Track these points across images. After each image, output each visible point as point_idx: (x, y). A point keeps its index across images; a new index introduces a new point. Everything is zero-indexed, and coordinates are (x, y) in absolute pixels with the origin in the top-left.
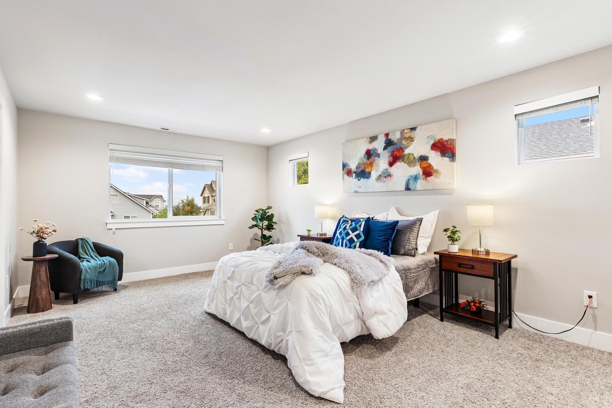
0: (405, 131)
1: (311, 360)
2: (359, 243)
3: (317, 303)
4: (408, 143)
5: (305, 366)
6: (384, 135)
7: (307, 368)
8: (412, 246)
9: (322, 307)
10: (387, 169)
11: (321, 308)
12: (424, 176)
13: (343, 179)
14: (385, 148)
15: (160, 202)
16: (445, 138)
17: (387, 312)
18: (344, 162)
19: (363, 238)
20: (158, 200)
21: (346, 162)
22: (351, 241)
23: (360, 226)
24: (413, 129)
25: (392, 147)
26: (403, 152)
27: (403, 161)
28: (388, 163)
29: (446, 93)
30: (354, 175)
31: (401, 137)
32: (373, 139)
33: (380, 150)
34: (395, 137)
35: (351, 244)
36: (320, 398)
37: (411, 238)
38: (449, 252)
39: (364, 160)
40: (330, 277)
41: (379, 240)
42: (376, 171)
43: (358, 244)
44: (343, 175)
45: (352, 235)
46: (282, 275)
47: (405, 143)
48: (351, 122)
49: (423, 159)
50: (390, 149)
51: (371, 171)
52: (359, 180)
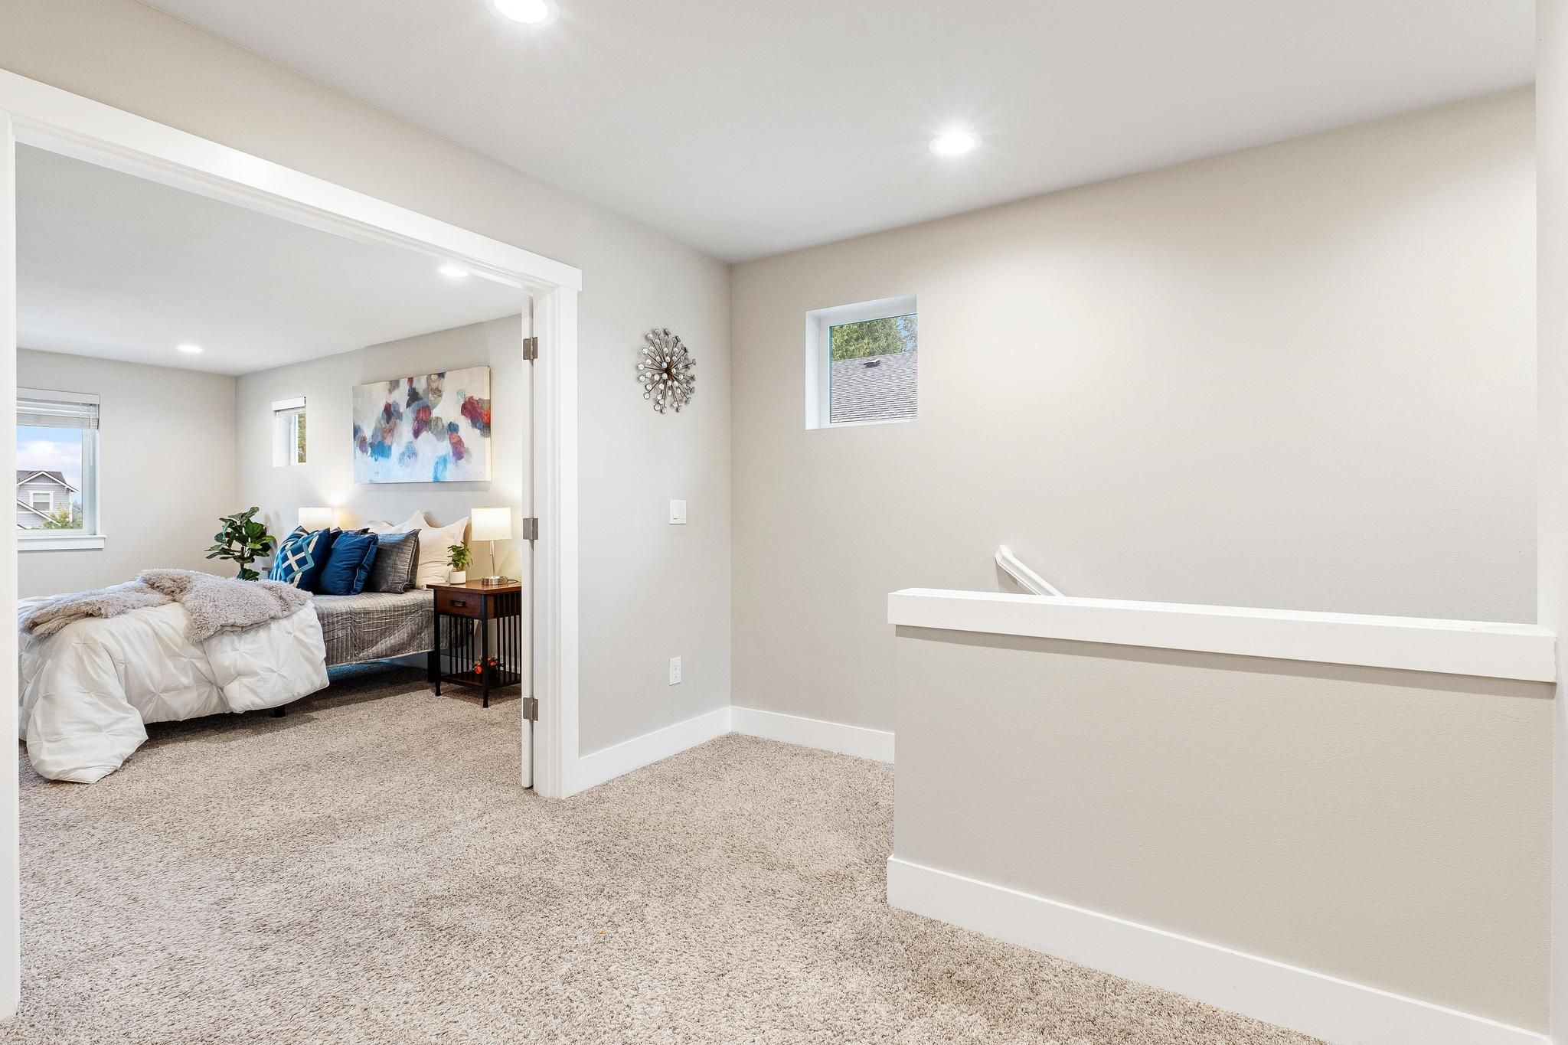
0: (432, 376)
1: (58, 734)
2: (301, 573)
3: (93, 656)
4: (435, 398)
5: (44, 743)
6: (407, 379)
7: (46, 745)
8: (400, 576)
9: (105, 662)
10: (411, 442)
11: (101, 665)
12: (454, 458)
13: (355, 457)
14: (408, 405)
15: (51, 493)
16: (476, 397)
17: (260, 672)
18: (356, 424)
19: (311, 564)
20: (47, 488)
21: (359, 424)
22: (289, 570)
23: (308, 544)
24: (441, 375)
25: (416, 402)
26: (430, 413)
27: (430, 429)
28: (412, 432)
29: (478, 320)
30: (369, 450)
31: (428, 388)
32: (394, 384)
33: (403, 408)
34: (421, 386)
35: (287, 575)
36: (57, 782)
37: (398, 562)
38: (452, 584)
39: (382, 422)
40: (141, 620)
41: (338, 567)
42: (399, 445)
43: (298, 577)
44: (355, 448)
45: (292, 560)
46: (45, 619)
47: (432, 398)
48: (367, 347)
49: (453, 428)
50: (414, 405)
51: (392, 444)
52: (376, 460)
